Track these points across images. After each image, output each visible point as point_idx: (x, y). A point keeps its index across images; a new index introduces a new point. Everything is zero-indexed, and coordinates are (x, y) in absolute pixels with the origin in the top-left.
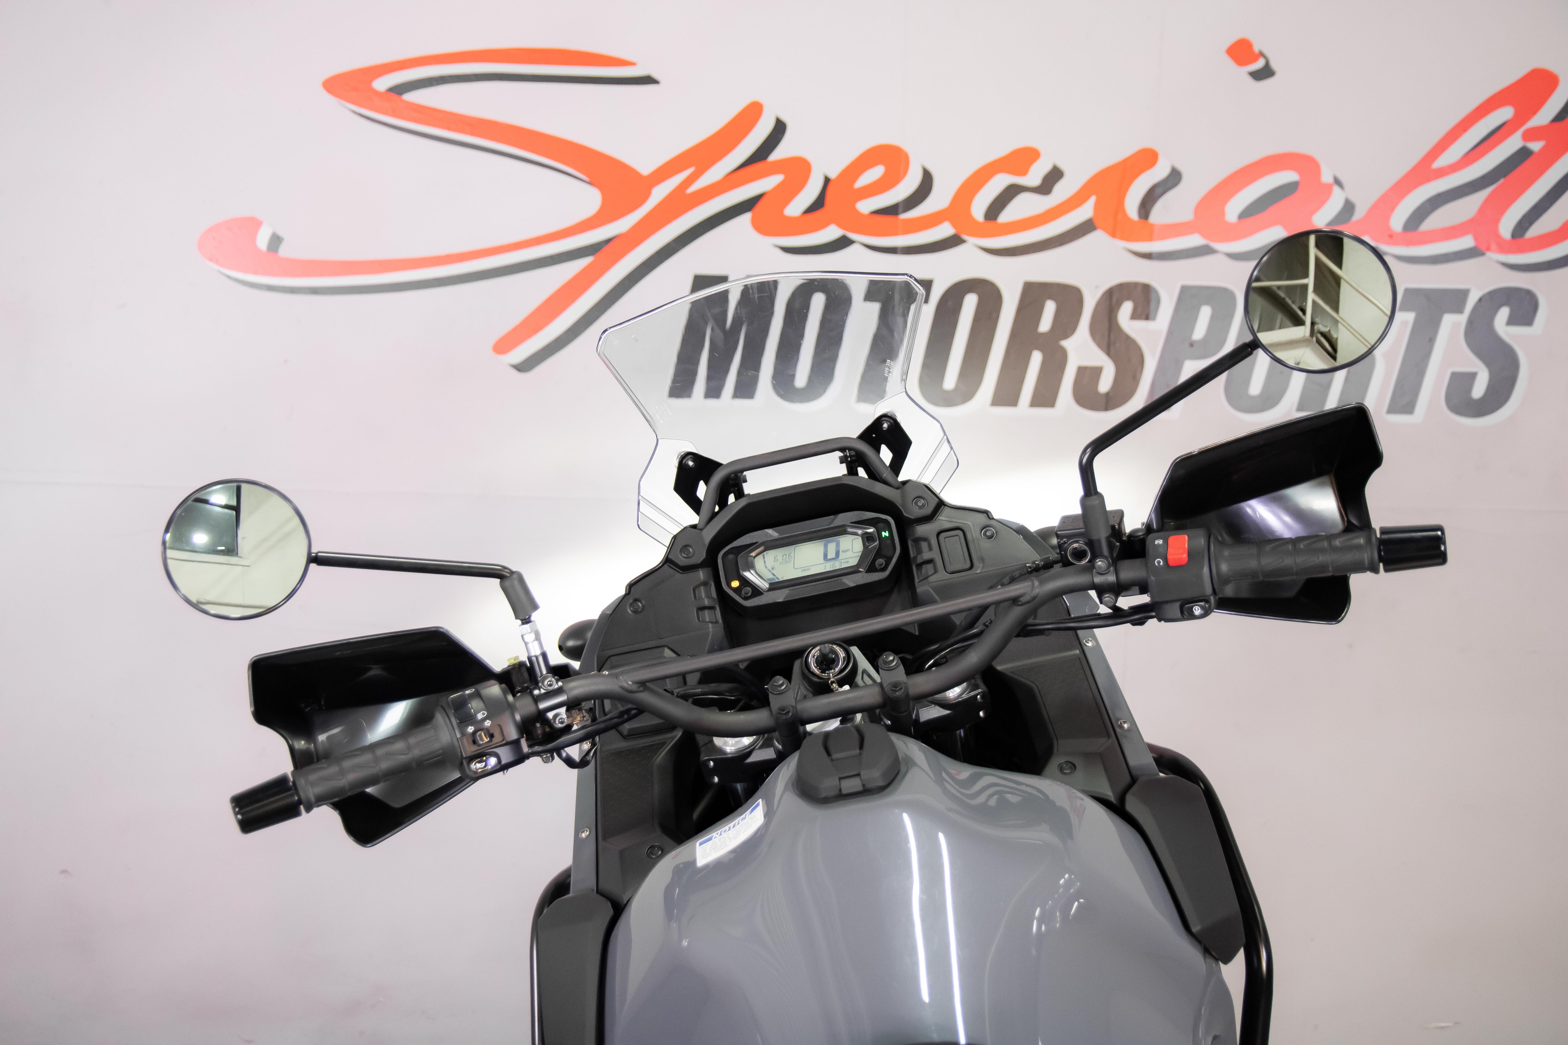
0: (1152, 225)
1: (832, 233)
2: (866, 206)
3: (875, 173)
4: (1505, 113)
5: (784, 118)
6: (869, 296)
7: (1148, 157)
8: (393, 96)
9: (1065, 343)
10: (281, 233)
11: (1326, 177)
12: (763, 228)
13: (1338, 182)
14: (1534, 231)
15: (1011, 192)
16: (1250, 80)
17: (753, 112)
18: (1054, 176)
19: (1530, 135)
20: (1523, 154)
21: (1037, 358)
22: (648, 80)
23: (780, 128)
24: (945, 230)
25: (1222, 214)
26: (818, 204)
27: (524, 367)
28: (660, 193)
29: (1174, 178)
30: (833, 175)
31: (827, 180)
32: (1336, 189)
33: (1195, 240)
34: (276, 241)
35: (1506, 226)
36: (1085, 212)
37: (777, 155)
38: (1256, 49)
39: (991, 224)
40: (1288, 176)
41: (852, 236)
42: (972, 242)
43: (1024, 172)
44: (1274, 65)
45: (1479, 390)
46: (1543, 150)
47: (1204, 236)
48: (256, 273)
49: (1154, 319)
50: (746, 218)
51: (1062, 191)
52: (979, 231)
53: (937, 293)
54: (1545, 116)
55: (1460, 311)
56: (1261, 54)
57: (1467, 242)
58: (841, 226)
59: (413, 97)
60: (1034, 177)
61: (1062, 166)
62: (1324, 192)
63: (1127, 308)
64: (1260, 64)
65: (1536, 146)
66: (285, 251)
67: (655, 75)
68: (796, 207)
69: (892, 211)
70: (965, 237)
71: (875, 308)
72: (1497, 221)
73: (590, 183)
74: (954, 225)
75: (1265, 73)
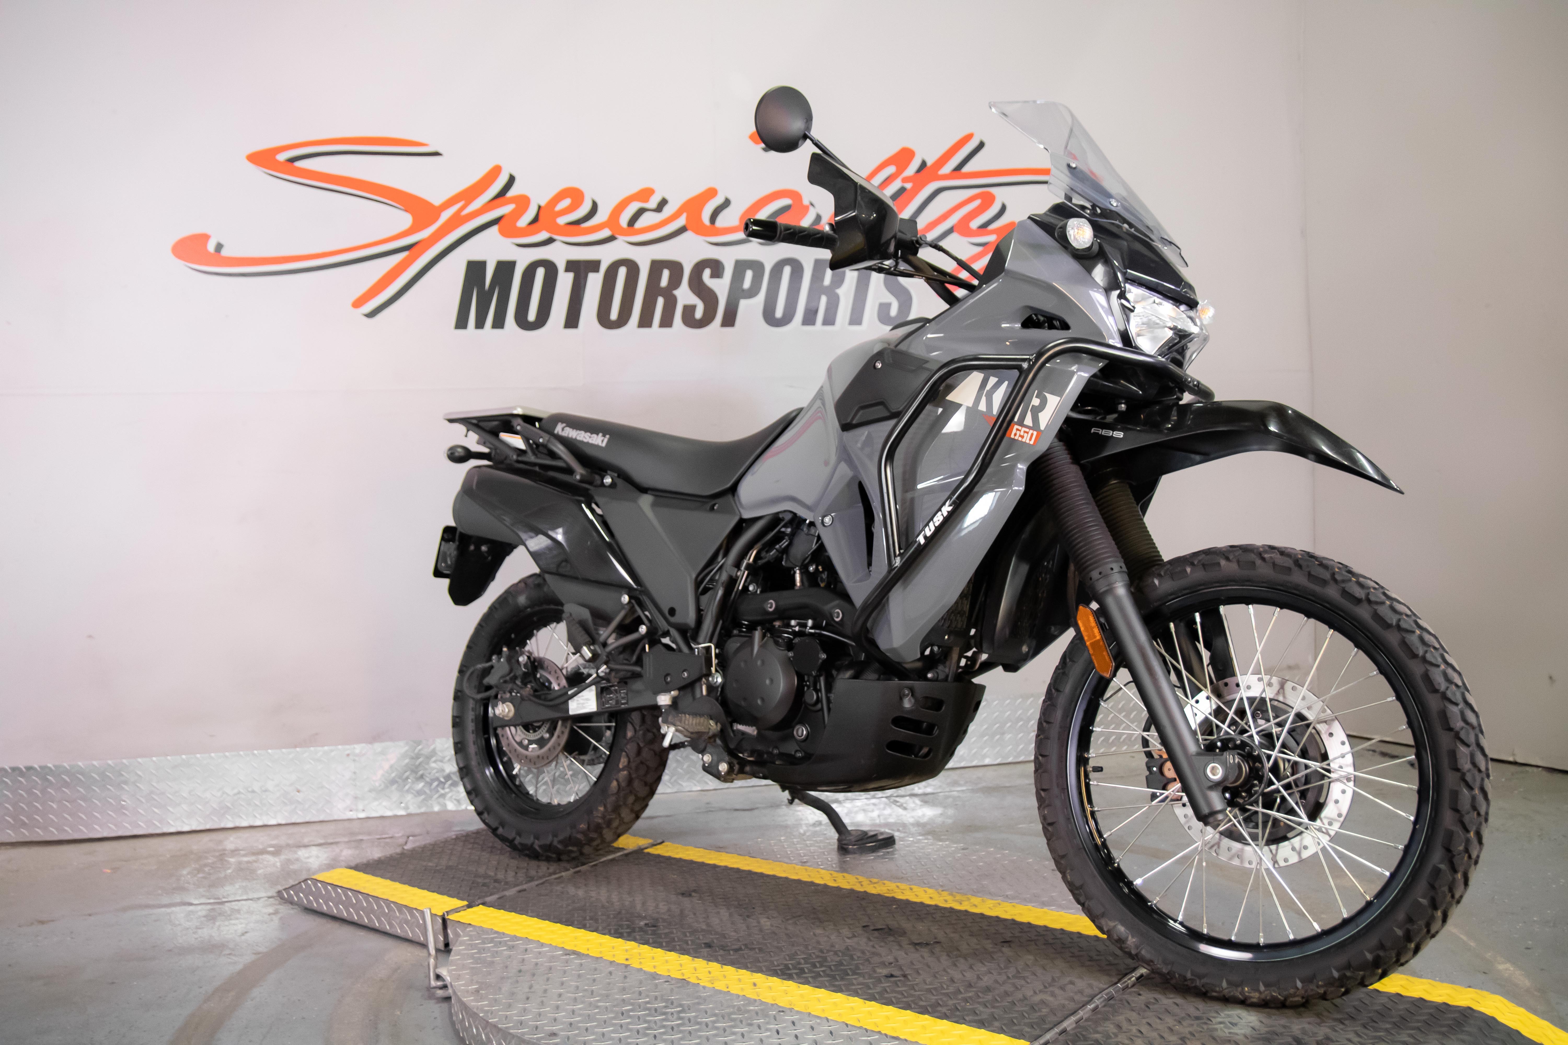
0: (717, 228)
1: (543, 236)
4: (891, 170)
5: (514, 174)
6: (567, 270)
7: (711, 193)
8: (289, 164)
9: (676, 292)
10: (222, 242)
11: (806, 202)
12: (505, 233)
13: (812, 204)
15: (640, 212)
16: (762, 152)
17: (496, 171)
18: (663, 203)
19: (905, 180)
20: (902, 190)
21: (660, 301)
22: (436, 154)
23: (512, 180)
24: (606, 233)
26: (535, 220)
27: (372, 314)
28: (446, 215)
29: (727, 203)
30: (543, 204)
31: (540, 207)
32: (811, 208)
33: (739, 236)
34: (219, 247)
36: (681, 222)
37: (511, 193)
39: (631, 229)
40: (786, 202)
41: (555, 237)
42: (621, 239)
43: (646, 200)
45: (894, 311)
46: (912, 187)
48: (208, 265)
50: (495, 229)
51: (668, 211)
52: (624, 233)
53: (603, 268)
58: (549, 232)
59: (300, 164)
60: (653, 203)
61: (667, 197)
62: (805, 210)
63: (707, 273)
65: (908, 186)
66: (225, 252)
67: (440, 151)
68: (523, 222)
69: (577, 222)
70: (617, 236)
71: (570, 276)
73: (406, 211)
74: (611, 230)
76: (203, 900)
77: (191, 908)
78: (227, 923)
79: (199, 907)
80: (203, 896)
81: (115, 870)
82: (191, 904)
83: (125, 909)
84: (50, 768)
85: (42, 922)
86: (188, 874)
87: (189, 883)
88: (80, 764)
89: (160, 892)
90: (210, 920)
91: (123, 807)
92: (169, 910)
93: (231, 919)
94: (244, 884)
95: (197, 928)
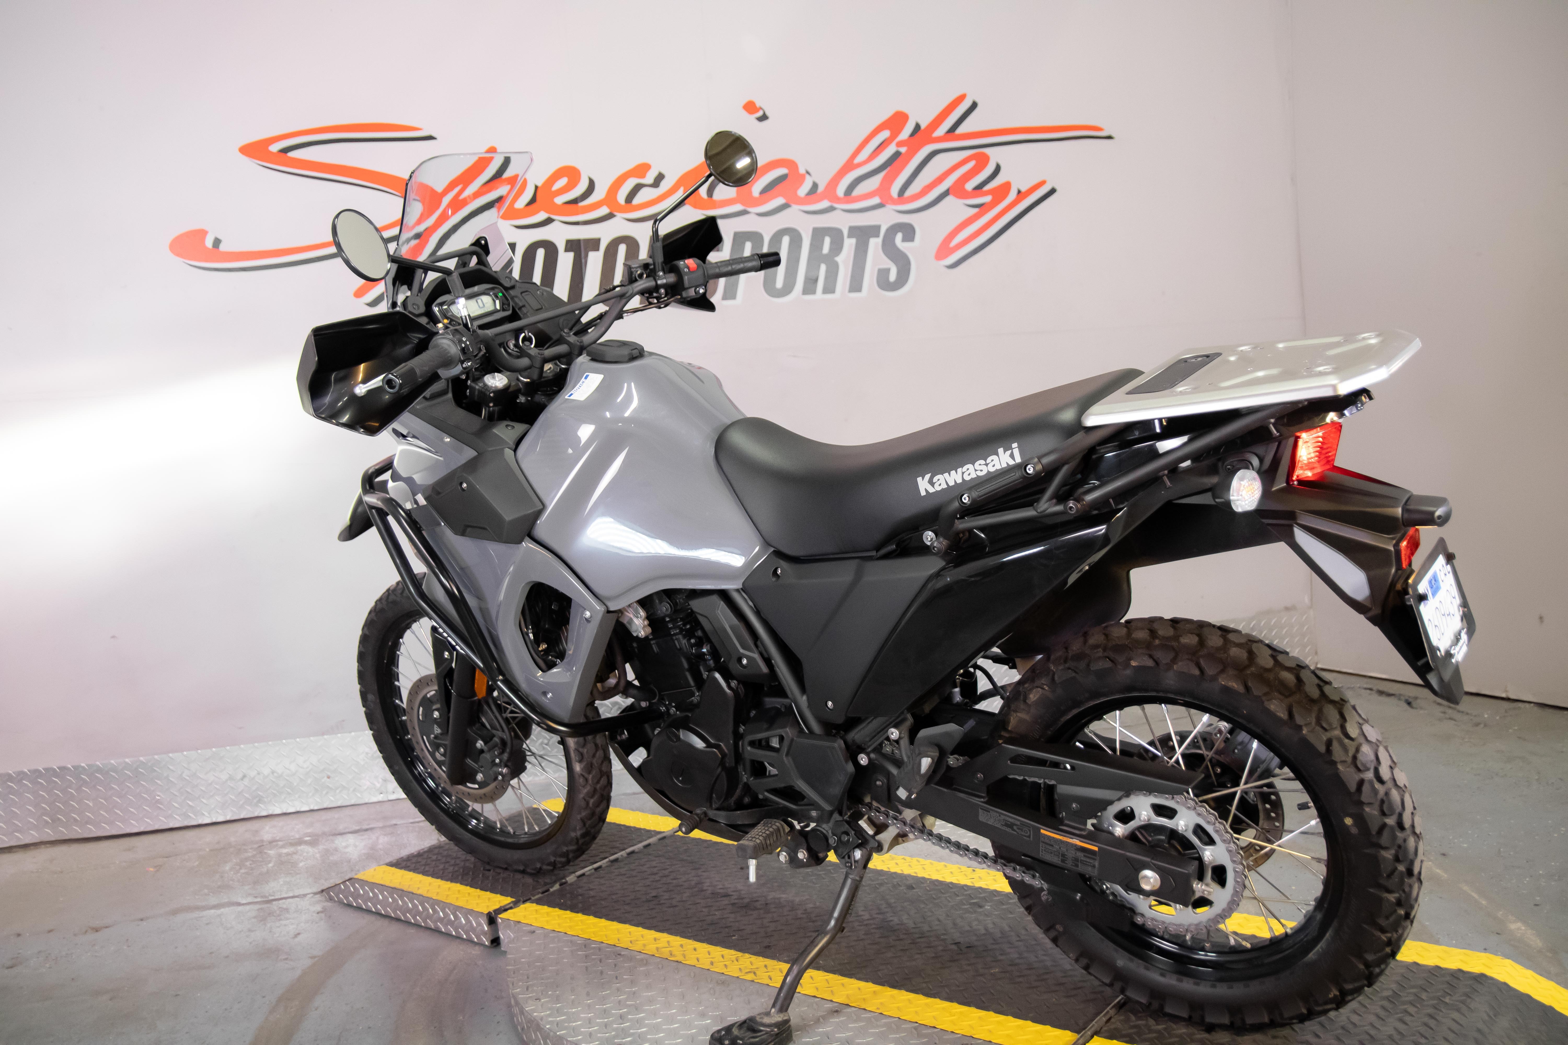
0: (715, 202)
1: (542, 216)
2: (560, 200)
3: (562, 182)
4: (885, 134)
5: (509, 155)
6: (567, 250)
8: (282, 155)
10: (220, 237)
11: (802, 171)
12: (503, 215)
14: (909, 193)
15: (638, 188)
16: (757, 122)
17: (491, 152)
18: (660, 178)
19: (899, 144)
20: (897, 154)
22: (430, 138)
23: (507, 162)
24: (604, 211)
25: (750, 192)
26: (533, 200)
27: (374, 303)
28: (446, 202)
30: (539, 184)
31: (536, 187)
32: (807, 176)
33: (738, 207)
34: (217, 242)
35: (895, 191)
37: (507, 174)
38: (758, 105)
39: (629, 205)
40: (782, 171)
41: (553, 217)
42: (619, 216)
43: (644, 176)
44: (768, 114)
45: (893, 277)
46: (907, 151)
47: (743, 204)
48: (206, 261)
49: (722, 251)
50: (494, 210)
51: (665, 186)
52: (622, 210)
53: (603, 246)
54: (905, 134)
55: (878, 236)
56: (761, 108)
57: (876, 200)
58: (547, 212)
59: (293, 154)
60: (650, 178)
61: (663, 172)
62: (801, 179)
64: (760, 114)
65: (903, 150)
66: (223, 247)
67: (434, 135)
68: (521, 203)
69: (575, 201)
70: (615, 213)
72: (889, 188)
74: (609, 207)
75: (764, 118)
76: (250, 899)
77: (240, 908)
78: (278, 924)
79: (248, 907)
80: (250, 894)
81: (158, 868)
82: (239, 904)
83: (175, 912)
84: (83, 767)
85: (97, 930)
86: (231, 869)
87: (233, 880)
88: (112, 762)
89: (206, 891)
90: (261, 921)
91: (158, 801)
92: (219, 912)
93: (280, 920)
94: (288, 879)
95: (250, 930)
